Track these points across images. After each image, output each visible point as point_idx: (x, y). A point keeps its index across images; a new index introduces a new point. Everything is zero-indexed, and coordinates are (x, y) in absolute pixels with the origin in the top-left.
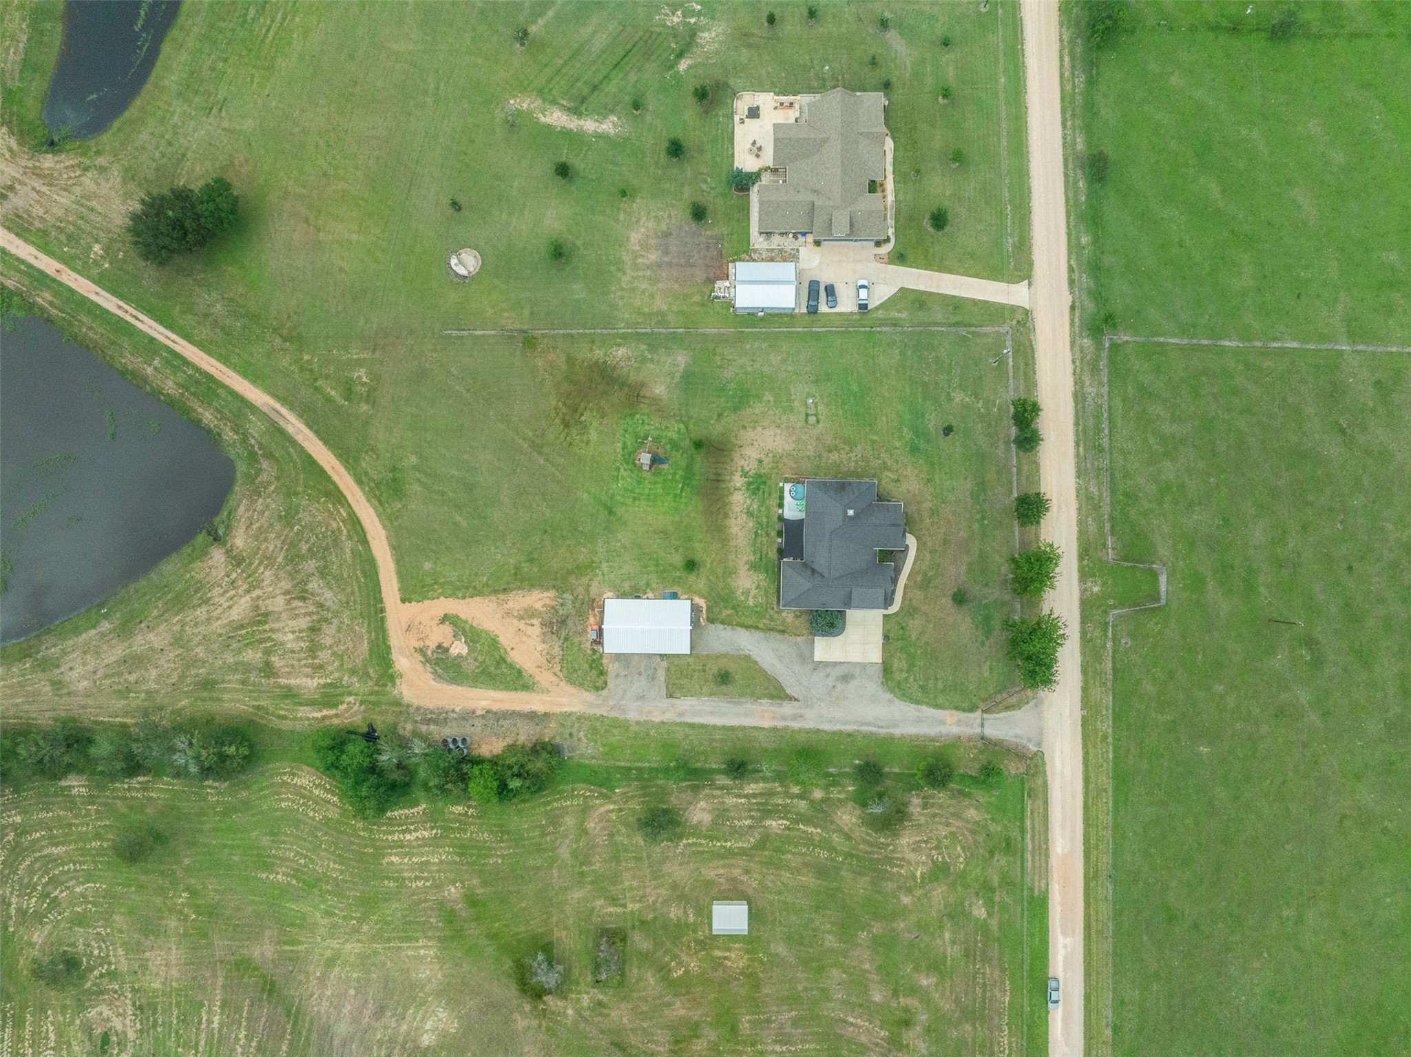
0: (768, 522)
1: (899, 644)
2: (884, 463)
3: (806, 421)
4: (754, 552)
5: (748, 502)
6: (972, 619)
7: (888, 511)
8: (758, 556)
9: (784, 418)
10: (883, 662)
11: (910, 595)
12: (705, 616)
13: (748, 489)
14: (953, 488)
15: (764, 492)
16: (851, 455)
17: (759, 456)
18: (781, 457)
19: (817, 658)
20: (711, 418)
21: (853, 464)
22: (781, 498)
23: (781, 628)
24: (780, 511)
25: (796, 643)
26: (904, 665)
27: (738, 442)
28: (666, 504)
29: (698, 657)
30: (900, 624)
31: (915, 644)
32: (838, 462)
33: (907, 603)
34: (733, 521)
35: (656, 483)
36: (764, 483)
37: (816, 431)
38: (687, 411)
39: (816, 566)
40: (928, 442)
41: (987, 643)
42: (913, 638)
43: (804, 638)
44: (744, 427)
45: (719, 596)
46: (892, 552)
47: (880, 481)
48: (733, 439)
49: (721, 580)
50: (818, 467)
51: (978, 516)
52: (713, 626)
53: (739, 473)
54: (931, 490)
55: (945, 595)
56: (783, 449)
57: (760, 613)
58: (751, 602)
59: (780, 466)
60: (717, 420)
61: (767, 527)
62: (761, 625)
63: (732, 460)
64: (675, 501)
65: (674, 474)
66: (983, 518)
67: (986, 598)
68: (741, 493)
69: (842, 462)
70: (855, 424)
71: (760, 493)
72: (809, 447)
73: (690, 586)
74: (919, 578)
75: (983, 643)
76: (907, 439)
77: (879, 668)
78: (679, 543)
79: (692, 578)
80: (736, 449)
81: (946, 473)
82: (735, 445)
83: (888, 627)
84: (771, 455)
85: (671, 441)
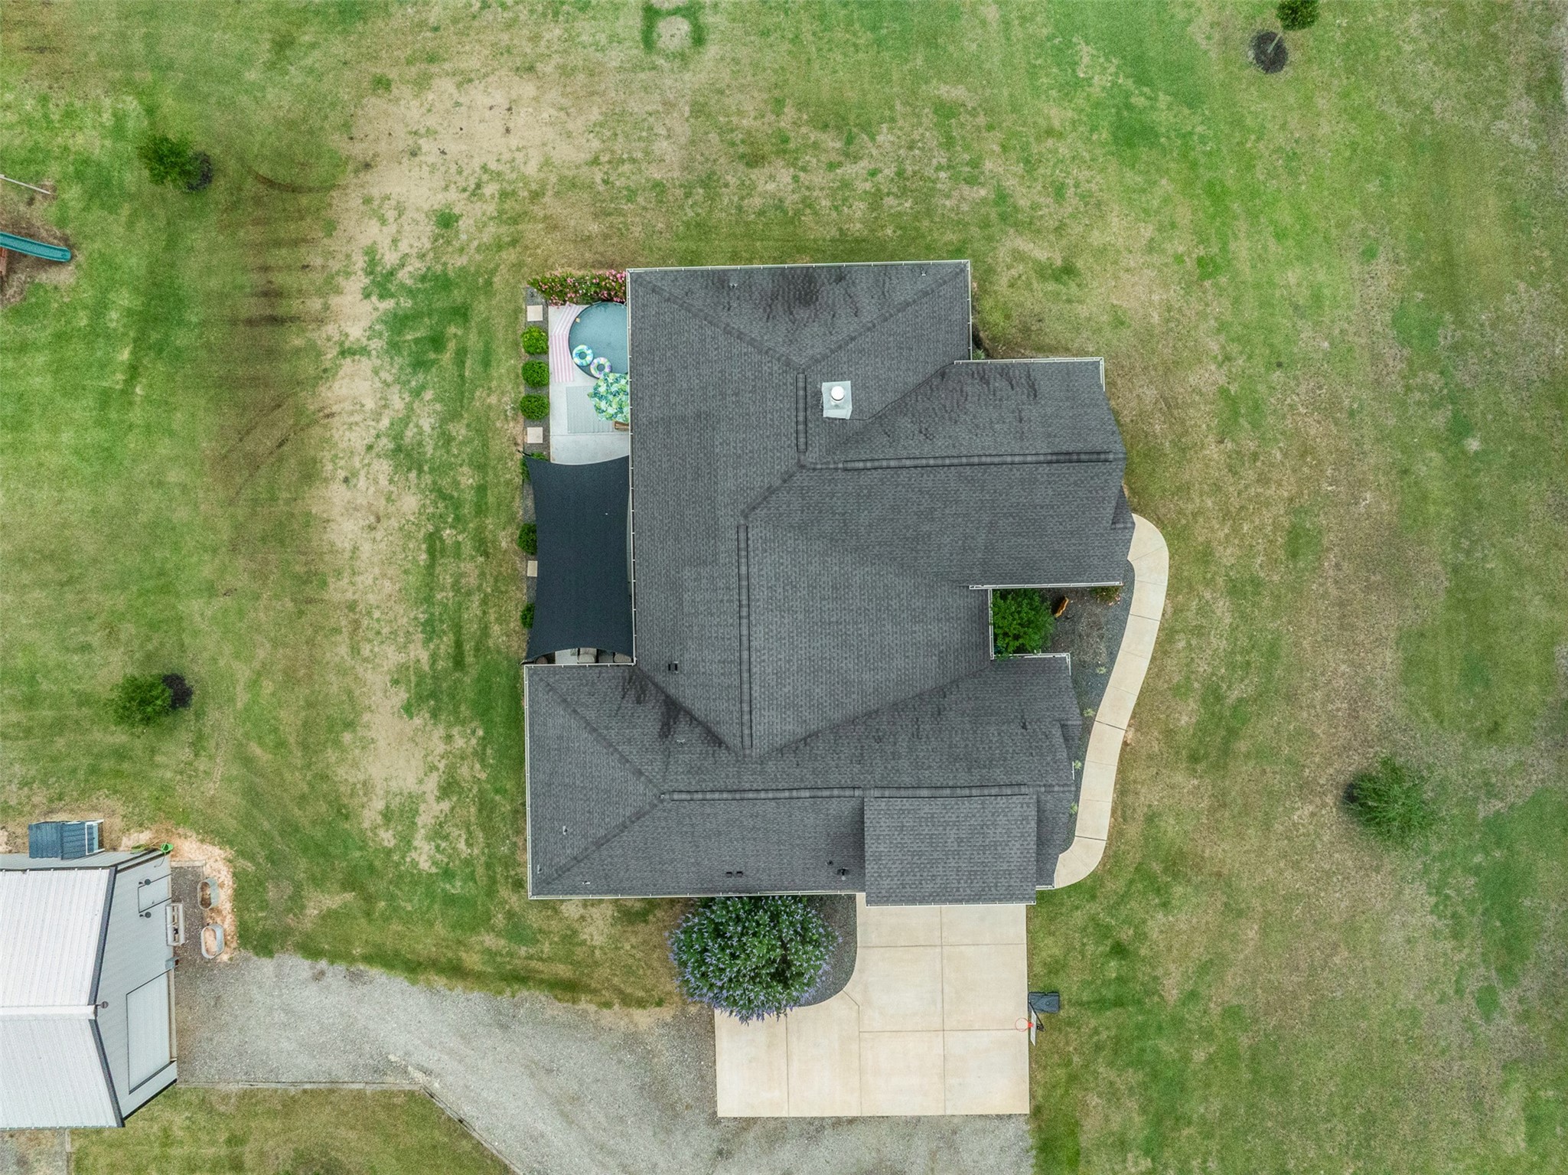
0: (481, 489)
1: (1105, 1024)
2: (1002, 197)
3: (648, 41)
4: (430, 629)
5: (398, 402)
6: (1437, 890)
7: (1034, 392)
8: (447, 641)
9: (554, 32)
10: (1037, 1111)
11: (1149, 796)
12: (227, 923)
13: (394, 347)
14: (1317, 298)
15: (461, 354)
16: (849, 170)
17: (439, 200)
18: (536, 196)
19: (731, 1103)
20: (245, 60)
21: (860, 207)
22: (536, 378)
23: (563, 971)
24: (534, 435)
25: (632, 1040)
26: (1132, 1118)
27: (358, 150)
28: (67, 437)
29: (204, 1104)
30: (1103, 932)
31: (1178, 1022)
32: (791, 200)
33: (1133, 831)
34: (337, 494)
35: (23, 348)
36: (461, 313)
37: (693, 79)
38: (151, 41)
39: (684, 690)
40: (1193, 101)
41: (1507, 999)
42: (1172, 991)
43: (667, 1013)
44: (382, 84)
45: (289, 828)
46: (1057, 600)
47: (986, 275)
48: (336, 141)
49: (298, 757)
50: (701, 228)
51: (1439, 420)
52: (267, 966)
53: (357, 282)
54: (1220, 307)
55: (1306, 789)
56: (547, 163)
57: (467, 902)
58: (423, 856)
59: (531, 231)
60: (271, 66)
61: (480, 510)
62: (472, 960)
63: (330, 227)
64: (101, 423)
65: (99, 309)
66: (1460, 428)
67: (1491, 791)
68: (366, 365)
69: (807, 203)
70: (865, 38)
71: (447, 357)
72: (662, 146)
73: (166, 788)
74: (1187, 716)
75: (1487, 1001)
76: (1096, 91)
77: (1020, 1136)
78: (119, 601)
79: (174, 752)
80: (348, 178)
81: (1280, 236)
82: (340, 163)
83: (1052, 948)
84: (490, 189)
85: (83, 168)
